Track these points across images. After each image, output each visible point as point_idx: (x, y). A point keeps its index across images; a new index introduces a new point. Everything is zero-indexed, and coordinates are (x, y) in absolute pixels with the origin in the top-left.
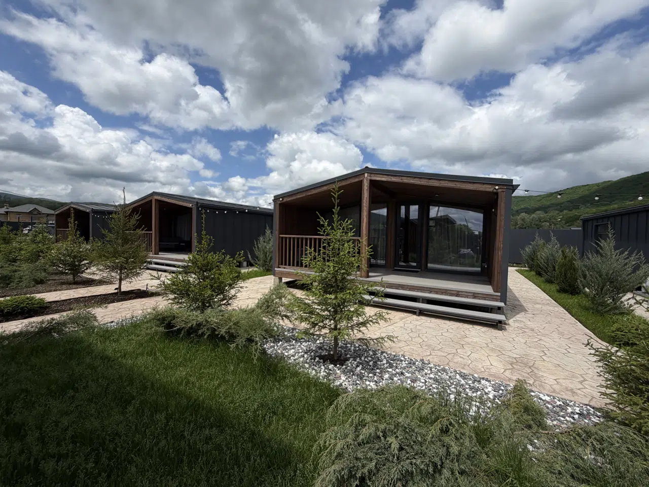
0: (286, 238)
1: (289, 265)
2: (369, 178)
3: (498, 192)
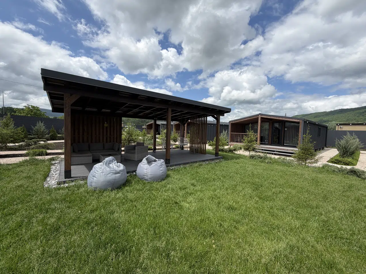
0: (233, 134)
1: (234, 142)
2: (261, 117)
3: (299, 122)
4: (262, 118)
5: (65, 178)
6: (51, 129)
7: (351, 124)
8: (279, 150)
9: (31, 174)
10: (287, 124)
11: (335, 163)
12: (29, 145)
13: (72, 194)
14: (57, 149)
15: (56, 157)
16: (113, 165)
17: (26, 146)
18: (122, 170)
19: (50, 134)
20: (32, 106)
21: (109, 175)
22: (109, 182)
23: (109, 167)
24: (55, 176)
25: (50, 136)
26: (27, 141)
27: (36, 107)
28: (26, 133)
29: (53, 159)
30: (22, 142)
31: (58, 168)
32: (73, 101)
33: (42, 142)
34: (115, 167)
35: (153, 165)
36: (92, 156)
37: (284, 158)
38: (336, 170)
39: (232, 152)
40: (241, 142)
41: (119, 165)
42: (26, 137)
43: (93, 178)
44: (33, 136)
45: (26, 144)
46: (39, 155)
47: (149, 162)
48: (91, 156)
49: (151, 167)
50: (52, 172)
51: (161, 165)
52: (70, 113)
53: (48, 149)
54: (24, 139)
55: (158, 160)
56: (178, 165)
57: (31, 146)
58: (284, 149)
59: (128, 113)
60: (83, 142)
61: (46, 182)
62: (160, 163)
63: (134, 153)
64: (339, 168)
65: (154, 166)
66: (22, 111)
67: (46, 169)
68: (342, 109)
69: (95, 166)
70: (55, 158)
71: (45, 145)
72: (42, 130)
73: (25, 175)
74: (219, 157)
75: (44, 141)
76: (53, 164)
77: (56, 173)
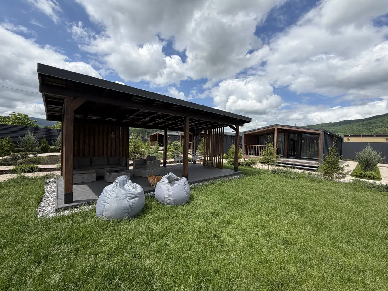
1: (248, 154)
2: (277, 127)
3: (319, 133)
4: (278, 129)
5: (65, 203)
6: (43, 140)
7: (362, 136)
8: (298, 163)
9: (19, 198)
10: (304, 135)
11: (360, 177)
12: (16, 159)
13: (79, 227)
14: (50, 164)
15: (51, 174)
16: (128, 186)
17: (12, 159)
18: (140, 192)
19: (41, 146)
20: (19, 113)
21: (125, 199)
22: (125, 210)
23: (125, 190)
24: (51, 199)
25: (41, 148)
26: (14, 154)
27: (24, 115)
28: (12, 145)
29: (47, 177)
30: (7, 155)
31: (53, 188)
32: (77, 106)
33: (31, 156)
34: (131, 188)
35: (175, 185)
36: (96, 173)
37: (309, 173)
38: (370, 186)
39: (250, 166)
40: (259, 155)
41: (136, 187)
42: (12, 149)
43: (105, 205)
44: (20, 148)
45: (12, 158)
46: (29, 172)
47: (171, 181)
48: (94, 173)
49: (173, 187)
50: (47, 193)
51: (185, 185)
52: (73, 122)
53: (39, 163)
54: (10, 152)
55: (181, 179)
56: (197, 183)
57: (18, 160)
58: (303, 163)
59: (136, 123)
60: (84, 156)
61: (40, 208)
62: (184, 182)
63: (145, 169)
64: (372, 184)
65: (177, 186)
66: (7, 120)
67: (39, 191)
68: (346, 120)
69: (106, 188)
70: (49, 175)
71: (36, 159)
72: (31, 141)
73: (11, 199)
74: (238, 172)
75: (33, 154)
76: (47, 183)
77: (51, 195)
